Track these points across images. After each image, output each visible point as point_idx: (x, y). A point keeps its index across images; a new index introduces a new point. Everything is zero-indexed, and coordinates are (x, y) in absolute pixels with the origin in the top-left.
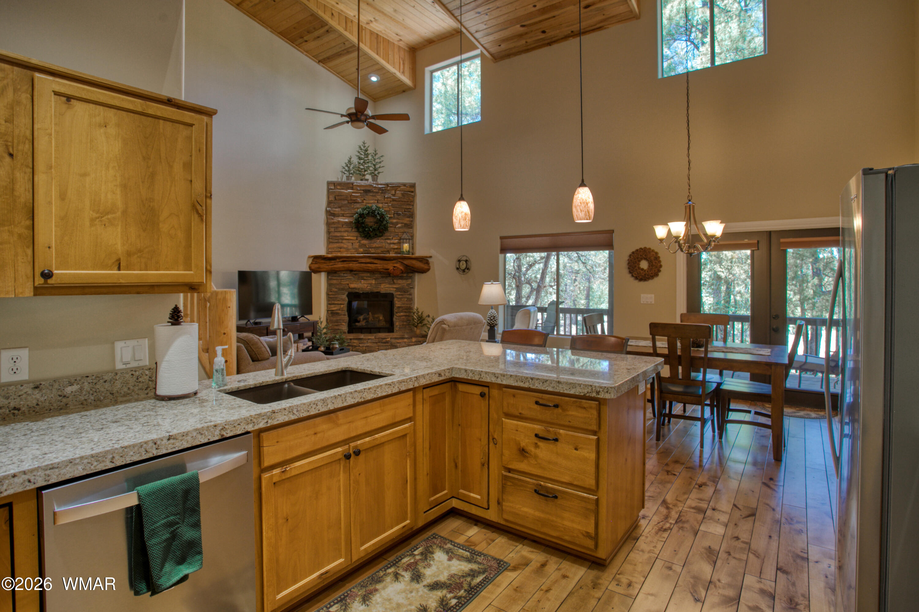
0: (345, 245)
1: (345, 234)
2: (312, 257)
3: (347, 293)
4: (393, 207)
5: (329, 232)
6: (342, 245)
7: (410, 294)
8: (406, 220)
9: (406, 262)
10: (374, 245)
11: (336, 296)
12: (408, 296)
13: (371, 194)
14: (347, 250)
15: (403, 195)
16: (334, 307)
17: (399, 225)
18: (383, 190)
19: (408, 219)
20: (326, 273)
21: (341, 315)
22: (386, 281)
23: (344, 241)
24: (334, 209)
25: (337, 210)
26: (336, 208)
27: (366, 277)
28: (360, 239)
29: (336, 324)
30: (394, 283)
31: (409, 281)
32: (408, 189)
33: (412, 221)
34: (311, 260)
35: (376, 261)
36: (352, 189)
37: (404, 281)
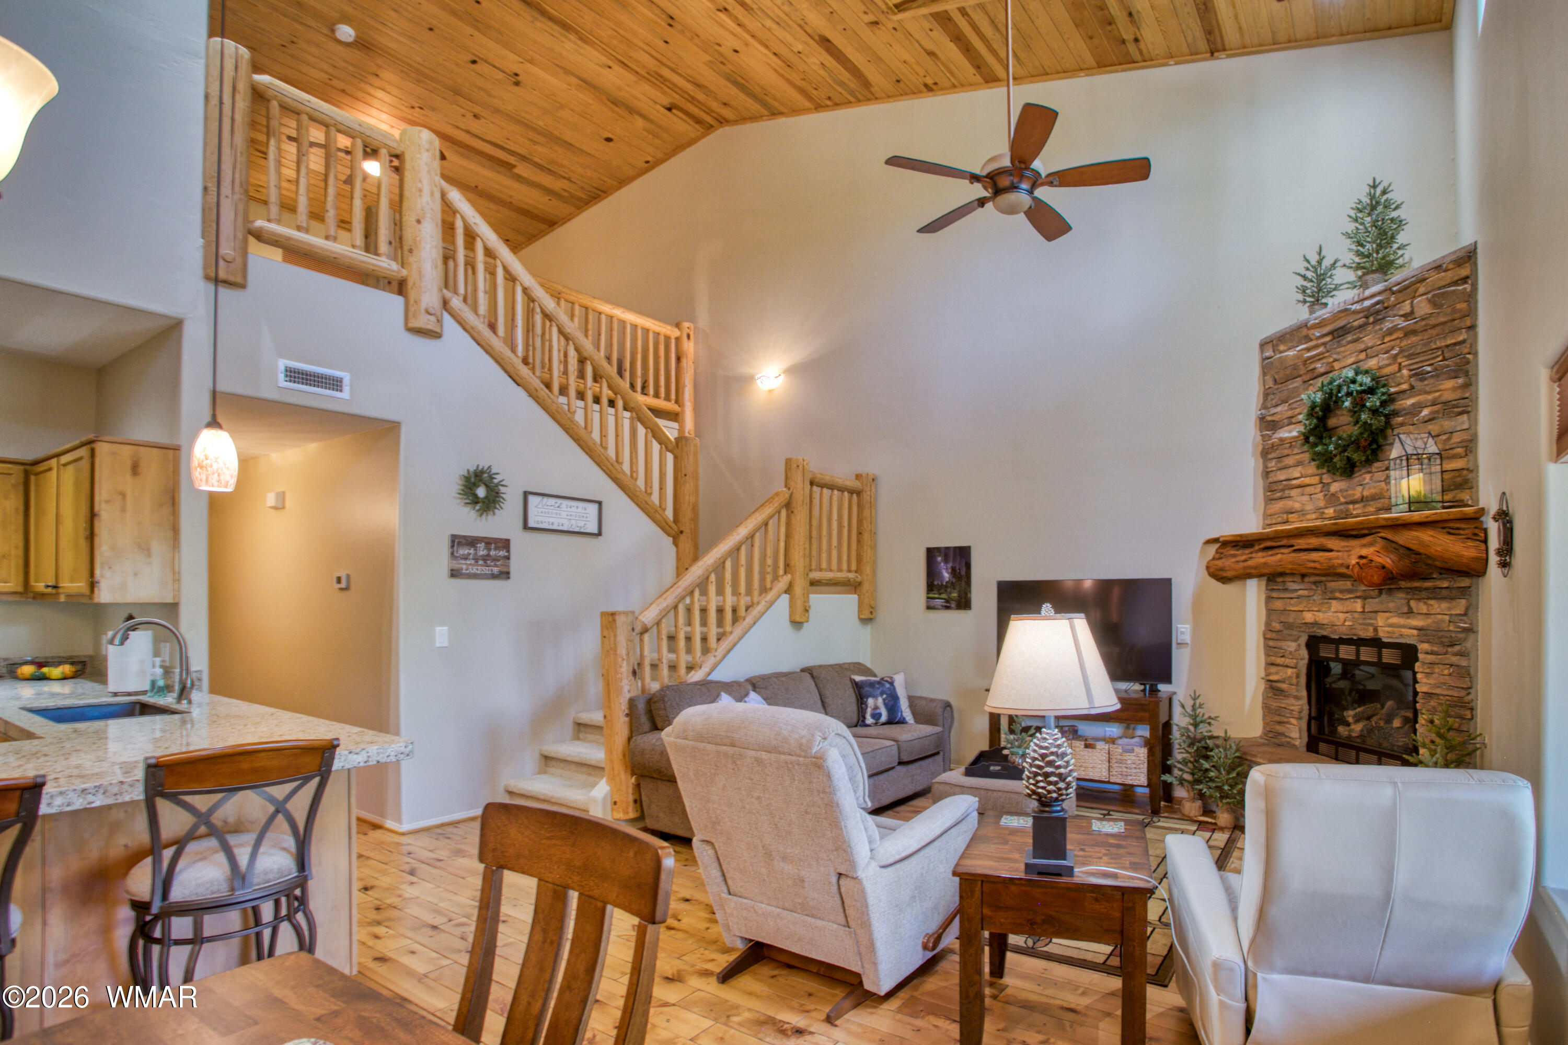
0: (1297, 500)
1: (1296, 472)
2: (1215, 540)
3: (1304, 639)
4: (1409, 357)
5: (1266, 474)
6: (1288, 504)
7: (1461, 654)
8: (1448, 388)
9: (1405, 538)
10: (1357, 493)
11: (1279, 644)
12: (1454, 659)
13: (1349, 338)
14: (1302, 513)
15: (1433, 302)
16: (1277, 673)
17: (1425, 412)
18: (1378, 312)
19: (1450, 384)
20: (1263, 583)
21: (1287, 696)
22: (1391, 605)
23: (1293, 493)
24: (1273, 411)
25: (1279, 409)
26: (1277, 406)
27: (1342, 591)
28: (1327, 479)
29: (1278, 718)
30: (1410, 612)
31: (1460, 606)
32: (1449, 276)
33: (1467, 386)
34: (1212, 550)
35: (1331, 543)
36: (1308, 339)
37: (1444, 605)
